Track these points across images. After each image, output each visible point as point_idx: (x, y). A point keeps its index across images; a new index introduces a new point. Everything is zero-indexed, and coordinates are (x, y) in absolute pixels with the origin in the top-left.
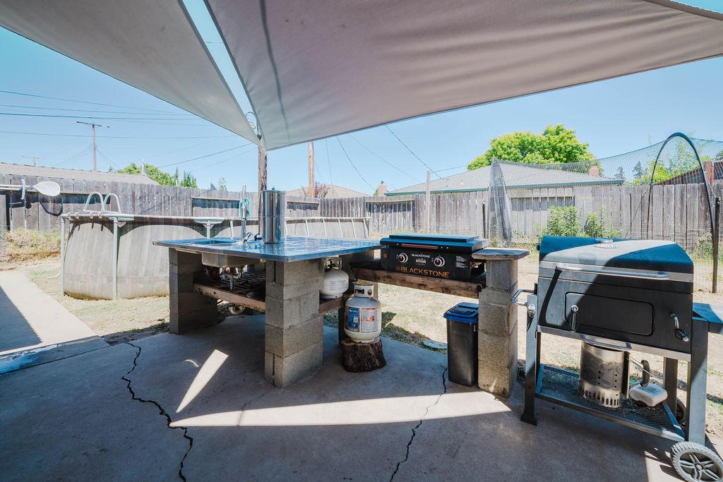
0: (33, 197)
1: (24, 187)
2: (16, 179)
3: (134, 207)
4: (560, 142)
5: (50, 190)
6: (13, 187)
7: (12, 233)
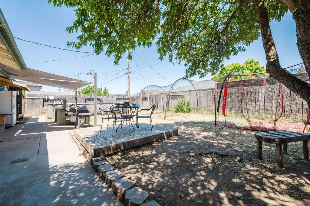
0: (48, 100)
1: (46, 97)
2: (45, 96)
3: (70, 101)
4: (251, 67)
5: (51, 98)
6: (44, 98)
7: (44, 107)
